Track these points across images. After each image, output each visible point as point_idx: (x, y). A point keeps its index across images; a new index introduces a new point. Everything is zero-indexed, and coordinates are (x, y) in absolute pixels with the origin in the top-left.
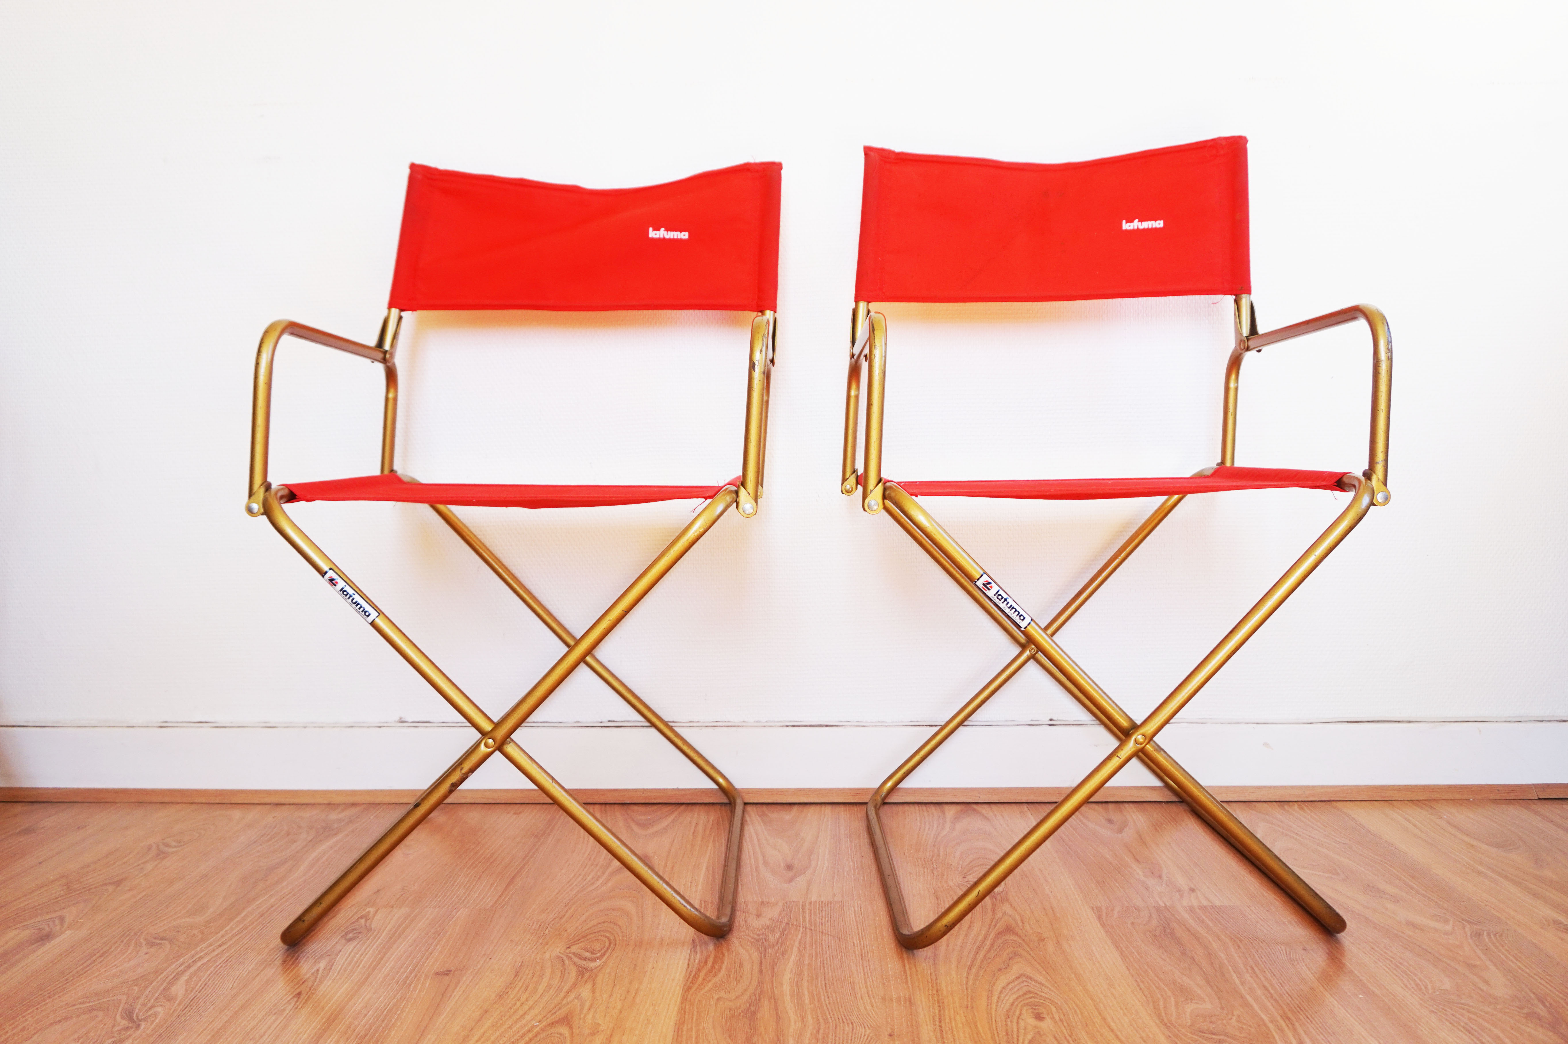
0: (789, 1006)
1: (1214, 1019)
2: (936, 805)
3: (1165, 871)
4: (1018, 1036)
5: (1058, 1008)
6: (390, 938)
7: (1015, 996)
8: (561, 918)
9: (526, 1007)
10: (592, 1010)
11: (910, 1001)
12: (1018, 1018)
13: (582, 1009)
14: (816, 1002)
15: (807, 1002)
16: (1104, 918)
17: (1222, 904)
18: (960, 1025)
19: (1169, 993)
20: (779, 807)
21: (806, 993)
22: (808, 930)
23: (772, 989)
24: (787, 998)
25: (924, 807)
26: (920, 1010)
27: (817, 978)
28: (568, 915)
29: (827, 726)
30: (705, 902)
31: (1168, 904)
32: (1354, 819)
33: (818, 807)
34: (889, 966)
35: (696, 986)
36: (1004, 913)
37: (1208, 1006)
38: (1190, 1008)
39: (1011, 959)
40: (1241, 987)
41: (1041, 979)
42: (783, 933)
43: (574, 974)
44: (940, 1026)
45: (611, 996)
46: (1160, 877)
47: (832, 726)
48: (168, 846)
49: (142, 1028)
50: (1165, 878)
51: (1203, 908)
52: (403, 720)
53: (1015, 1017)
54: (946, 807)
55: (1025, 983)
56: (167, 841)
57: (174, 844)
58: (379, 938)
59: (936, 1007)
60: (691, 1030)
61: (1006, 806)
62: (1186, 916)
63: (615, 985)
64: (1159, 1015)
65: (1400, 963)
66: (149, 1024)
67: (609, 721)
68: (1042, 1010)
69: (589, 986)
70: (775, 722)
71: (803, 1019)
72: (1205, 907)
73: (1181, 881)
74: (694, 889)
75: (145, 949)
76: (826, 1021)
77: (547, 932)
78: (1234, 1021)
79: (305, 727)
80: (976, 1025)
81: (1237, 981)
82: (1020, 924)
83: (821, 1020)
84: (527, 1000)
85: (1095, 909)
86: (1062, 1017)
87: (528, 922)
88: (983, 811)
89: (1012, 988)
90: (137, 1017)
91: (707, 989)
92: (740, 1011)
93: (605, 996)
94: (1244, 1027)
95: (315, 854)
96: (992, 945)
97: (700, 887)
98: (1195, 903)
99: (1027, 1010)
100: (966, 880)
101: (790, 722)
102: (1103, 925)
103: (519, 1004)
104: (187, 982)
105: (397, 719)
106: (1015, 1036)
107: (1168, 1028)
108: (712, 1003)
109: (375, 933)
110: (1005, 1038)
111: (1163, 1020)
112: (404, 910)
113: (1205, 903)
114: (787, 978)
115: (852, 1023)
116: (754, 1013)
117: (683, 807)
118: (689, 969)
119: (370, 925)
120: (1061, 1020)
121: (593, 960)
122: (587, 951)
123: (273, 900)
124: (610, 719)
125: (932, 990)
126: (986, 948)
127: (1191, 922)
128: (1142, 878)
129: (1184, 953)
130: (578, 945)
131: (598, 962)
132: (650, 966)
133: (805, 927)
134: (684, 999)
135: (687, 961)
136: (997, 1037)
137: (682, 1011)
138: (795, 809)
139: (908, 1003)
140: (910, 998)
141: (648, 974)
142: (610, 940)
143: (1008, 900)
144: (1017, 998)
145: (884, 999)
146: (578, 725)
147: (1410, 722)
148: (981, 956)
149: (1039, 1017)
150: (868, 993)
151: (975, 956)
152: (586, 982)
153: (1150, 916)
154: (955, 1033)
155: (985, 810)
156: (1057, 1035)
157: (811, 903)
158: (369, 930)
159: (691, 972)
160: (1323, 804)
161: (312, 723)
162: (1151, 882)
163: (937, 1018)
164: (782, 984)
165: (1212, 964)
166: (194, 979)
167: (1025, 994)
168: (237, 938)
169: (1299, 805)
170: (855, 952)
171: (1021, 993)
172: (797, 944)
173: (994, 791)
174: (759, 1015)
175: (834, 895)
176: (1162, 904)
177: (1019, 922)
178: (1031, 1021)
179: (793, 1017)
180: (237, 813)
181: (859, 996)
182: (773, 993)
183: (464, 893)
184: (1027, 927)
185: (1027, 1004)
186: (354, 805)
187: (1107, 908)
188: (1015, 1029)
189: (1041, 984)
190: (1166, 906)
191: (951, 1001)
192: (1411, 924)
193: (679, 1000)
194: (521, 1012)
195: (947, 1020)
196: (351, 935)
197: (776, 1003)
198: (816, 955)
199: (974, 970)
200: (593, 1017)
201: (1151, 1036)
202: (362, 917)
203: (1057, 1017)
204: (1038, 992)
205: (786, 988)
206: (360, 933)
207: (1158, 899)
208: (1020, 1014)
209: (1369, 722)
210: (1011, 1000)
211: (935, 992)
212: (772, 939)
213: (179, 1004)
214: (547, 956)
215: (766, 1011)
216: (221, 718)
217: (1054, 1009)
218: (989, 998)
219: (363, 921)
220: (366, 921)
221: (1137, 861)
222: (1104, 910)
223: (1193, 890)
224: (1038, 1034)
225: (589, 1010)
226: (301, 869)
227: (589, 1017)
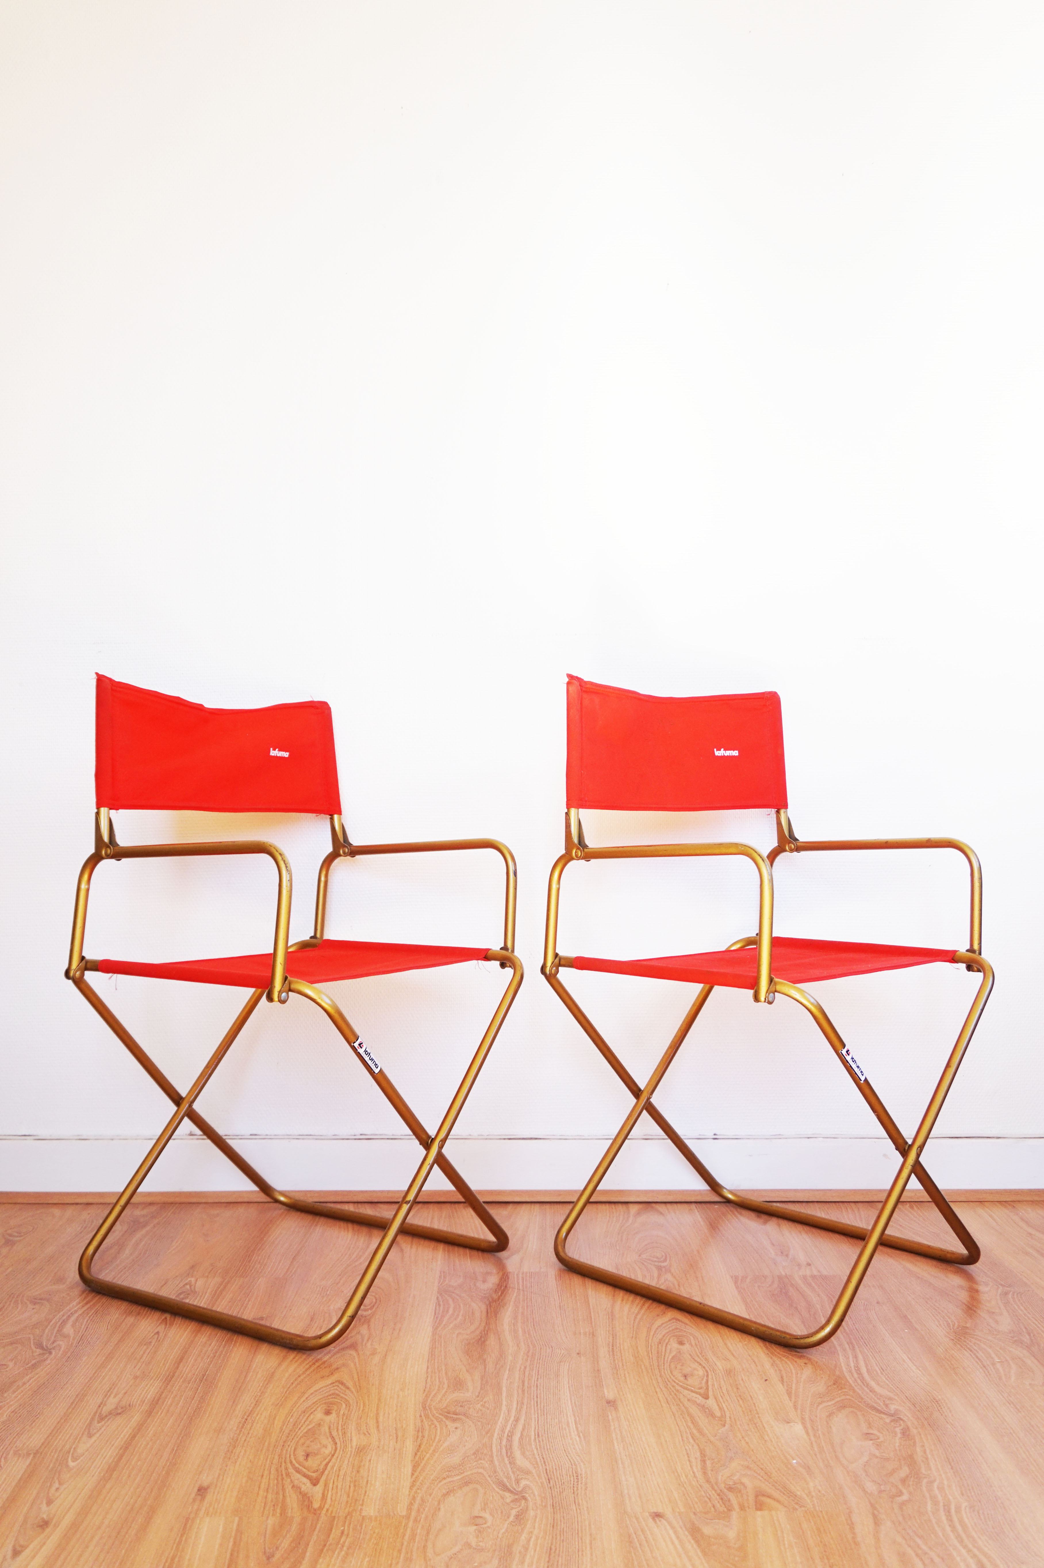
0: (508, 1337)
2: (623, 1204)
3: (792, 1252)
4: (665, 1354)
11: (593, 1335)
14: (527, 1335)
15: (521, 1334)
16: (739, 1282)
17: (828, 1274)
20: (497, 1206)
21: (520, 1329)
22: (521, 1291)
23: (496, 1327)
25: (613, 1206)
27: (528, 1321)
28: (342, 1282)
29: (536, 1139)
30: (444, 1272)
31: (788, 1274)
33: (529, 1205)
34: (579, 1313)
36: (666, 1280)
42: (502, 1293)
44: (613, 1349)
46: (787, 1256)
47: (541, 1139)
48: (10, 1235)
49: (54, 1353)
50: (790, 1257)
51: (813, 1277)
52: (193, 1133)
53: (665, 1344)
54: (631, 1206)
55: (675, 1323)
56: (9, 1232)
57: (16, 1234)
59: (611, 1338)
60: (441, 1351)
61: (679, 1205)
62: (800, 1282)
65: (942, 1311)
66: (57, 1351)
67: (361, 1135)
69: (365, 1326)
70: (495, 1135)
71: (518, 1344)
72: (815, 1276)
73: (802, 1258)
75: (30, 1306)
76: (534, 1346)
77: (328, 1293)
80: (637, 1348)
82: (677, 1287)
83: (531, 1347)
85: (734, 1278)
86: (697, 1343)
88: (660, 1209)
89: (665, 1327)
90: (47, 1347)
91: (450, 1327)
92: (474, 1341)
95: (133, 1241)
98: (809, 1273)
100: (640, 1258)
102: (737, 1287)
104: (73, 1326)
105: (188, 1132)
106: (663, 1354)
108: (454, 1335)
109: (200, 1294)
110: (656, 1355)
112: (217, 1279)
113: (816, 1273)
114: (507, 1321)
115: (552, 1347)
116: (484, 1341)
118: (436, 1316)
124: (361, 1133)
127: (803, 1285)
128: (774, 1256)
129: (791, 1305)
131: (370, 1312)
132: (408, 1314)
133: (519, 1289)
134: (434, 1334)
135: (434, 1311)
136: (650, 1355)
137: (433, 1340)
138: (510, 1206)
140: (593, 1333)
141: (407, 1319)
142: (376, 1298)
143: (670, 1271)
144: (667, 1333)
145: (575, 1334)
146: (336, 1138)
149: (681, 1343)
153: (773, 1282)
154: (622, 1352)
155: (662, 1208)
157: (523, 1273)
161: (117, 1136)
162: (779, 1259)
164: (503, 1325)
165: (809, 1311)
166: (77, 1324)
170: (555, 1305)
171: (671, 1329)
172: (513, 1300)
173: (670, 1192)
174: (487, 1343)
175: (541, 1268)
176: (783, 1274)
179: (511, 1343)
180: (57, 1211)
185: (674, 1336)
186: (151, 1204)
187: (742, 1277)
190: (786, 1275)
193: (431, 1334)
195: (618, 1345)
197: (499, 1336)
198: (527, 1306)
200: (371, 1345)
202: (187, 1284)
203: (693, 1343)
206: (188, 1294)
207: (782, 1270)
208: (668, 1342)
209: (967, 1137)
210: (663, 1333)
211: (611, 1329)
213: (74, 1339)
214: (332, 1307)
215: (492, 1341)
216: (42, 1132)
219: (188, 1287)
220: (190, 1287)
221: (773, 1245)
222: (740, 1278)
223: (809, 1265)
224: (680, 1352)
225: (368, 1340)
226: (127, 1251)
227: (369, 1344)
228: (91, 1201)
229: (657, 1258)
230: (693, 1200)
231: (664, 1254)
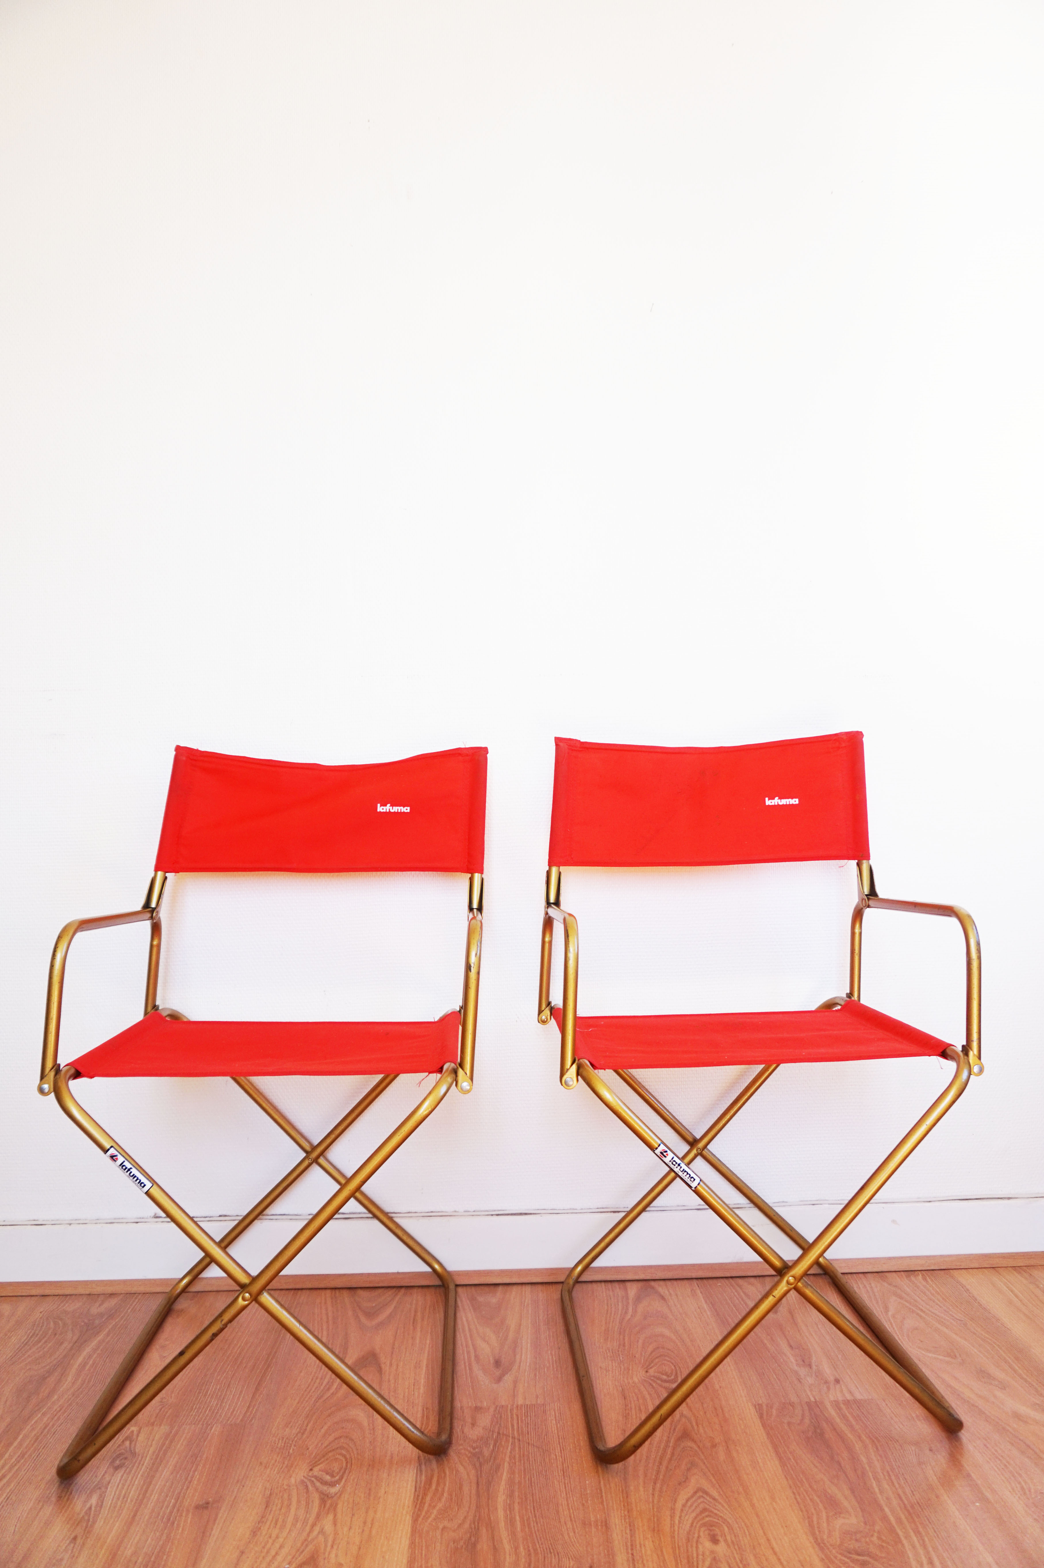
0: (504, 1534)
1: (858, 1536)
2: (620, 1283)
3: (814, 1359)
5: (730, 1528)
6: (153, 1464)
7: (694, 1515)
8: (303, 1434)
9: (277, 1546)
10: (335, 1547)
11: (606, 1524)
12: (697, 1541)
13: (326, 1546)
14: (527, 1529)
15: (519, 1529)
16: (765, 1417)
17: (862, 1398)
18: (649, 1552)
19: (821, 1506)
20: (486, 1289)
21: (518, 1518)
22: (516, 1441)
23: (489, 1515)
24: (502, 1524)
25: (609, 1285)
26: (615, 1535)
27: (526, 1499)
28: (309, 1427)
29: (526, 1214)
30: (427, 1409)
31: (818, 1400)
32: (968, 1290)
33: (520, 1287)
34: (587, 1482)
35: (423, 1513)
37: (853, 1520)
38: (839, 1522)
39: (689, 1470)
40: (879, 1496)
41: (715, 1494)
42: (495, 1445)
43: (317, 1503)
44: (632, 1554)
45: (350, 1528)
46: (810, 1366)
47: (531, 1214)
50: (814, 1367)
51: (847, 1403)
53: (695, 1540)
54: (628, 1284)
55: (702, 1500)
58: (143, 1465)
59: (628, 1531)
61: (679, 1283)
62: (833, 1412)
63: (353, 1515)
64: (813, 1534)
65: (1010, 1463)
68: (717, 1531)
69: (331, 1517)
70: (482, 1211)
71: (516, 1550)
72: (849, 1400)
73: (828, 1371)
74: (416, 1394)
76: (536, 1554)
77: (291, 1451)
78: (875, 1539)
79: (70, 1224)
80: (662, 1550)
81: (877, 1490)
83: (532, 1551)
84: (277, 1537)
85: (757, 1407)
86: (733, 1539)
87: (274, 1438)
88: (660, 1290)
89: (691, 1506)
91: (433, 1516)
92: (462, 1543)
93: (346, 1529)
94: (884, 1544)
95: (80, 1359)
96: (673, 1454)
97: (422, 1391)
98: (840, 1399)
99: (704, 1532)
100: (648, 1374)
101: (495, 1211)
102: (764, 1425)
103: (271, 1541)
105: (153, 1215)
107: (822, 1549)
108: (438, 1533)
109: (140, 1458)
111: (817, 1539)
112: (164, 1429)
113: (849, 1397)
114: (501, 1498)
115: (558, 1554)
116: (474, 1545)
117: (403, 1291)
118: (416, 1494)
119: (135, 1449)
120: (733, 1542)
121: (332, 1484)
122: (327, 1474)
123: (45, 1419)
125: (624, 1511)
126: (668, 1456)
127: (838, 1420)
128: (796, 1368)
129: (832, 1458)
130: (319, 1467)
131: (338, 1488)
132: (383, 1491)
133: (513, 1438)
134: (414, 1531)
135: (414, 1483)
137: (412, 1544)
138: (500, 1288)
139: (604, 1528)
140: (606, 1522)
141: (381, 1500)
142: (346, 1459)
144: (696, 1518)
145: (584, 1524)
147: (1009, 1198)
148: (663, 1468)
149: (714, 1540)
150: (570, 1517)
151: (659, 1467)
152: (328, 1514)
153: (803, 1415)
154: (645, 1562)
155: (661, 1288)
156: (730, 1561)
157: (517, 1407)
158: (134, 1454)
159: (418, 1496)
160: (942, 1272)
161: (77, 1219)
162: (803, 1372)
163: (629, 1544)
164: (496, 1509)
165: (856, 1470)
167: (702, 1512)
168: (16, 1468)
169: (923, 1275)
170: (557, 1465)
171: (698, 1510)
172: (507, 1459)
174: (479, 1547)
175: (537, 1397)
176: (813, 1399)
177: (694, 1424)
178: (708, 1544)
179: (507, 1547)
181: (562, 1520)
182: (490, 1519)
183: (217, 1404)
184: (701, 1431)
185: (704, 1525)
186: (112, 1295)
187: (767, 1406)
188: (695, 1555)
189: (714, 1499)
190: (816, 1402)
191: (640, 1525)
192: (1017, 1416)
193: (409, 1531)
194: (273, 1552)
195: (638, 1546)
196: (118, 1462)
197: (492, 1530)
198: (525, 1470)
199: (658, 1485)
200: (336, 1556)
201: (808, 1559)
202: (126, 1439)
203: (729, 1539)
204: (713, 1510)
205: (501, 1513)
206: (126, 1458)
207: (809, 1394)
208: (699, 1536)
210: (691, 1520)
211: (626, 1513)
212: (486, 1452)
214: (293, 1480)
215: (484, 1545)
217: (726, 1529)
218: (672, 1517)
219: (127, 1443)
220: (130, 1444)
221: (791, 1346)
222: (765, 1407)
223: (837, 1381)
224: (714, 1559)
225: (332, 1547)
226: (70, 1379)
227: (333, 1555)
228: (47, 1292)
229: (666, 1374)
230: (694, 1275)
231: (673, 1367)
